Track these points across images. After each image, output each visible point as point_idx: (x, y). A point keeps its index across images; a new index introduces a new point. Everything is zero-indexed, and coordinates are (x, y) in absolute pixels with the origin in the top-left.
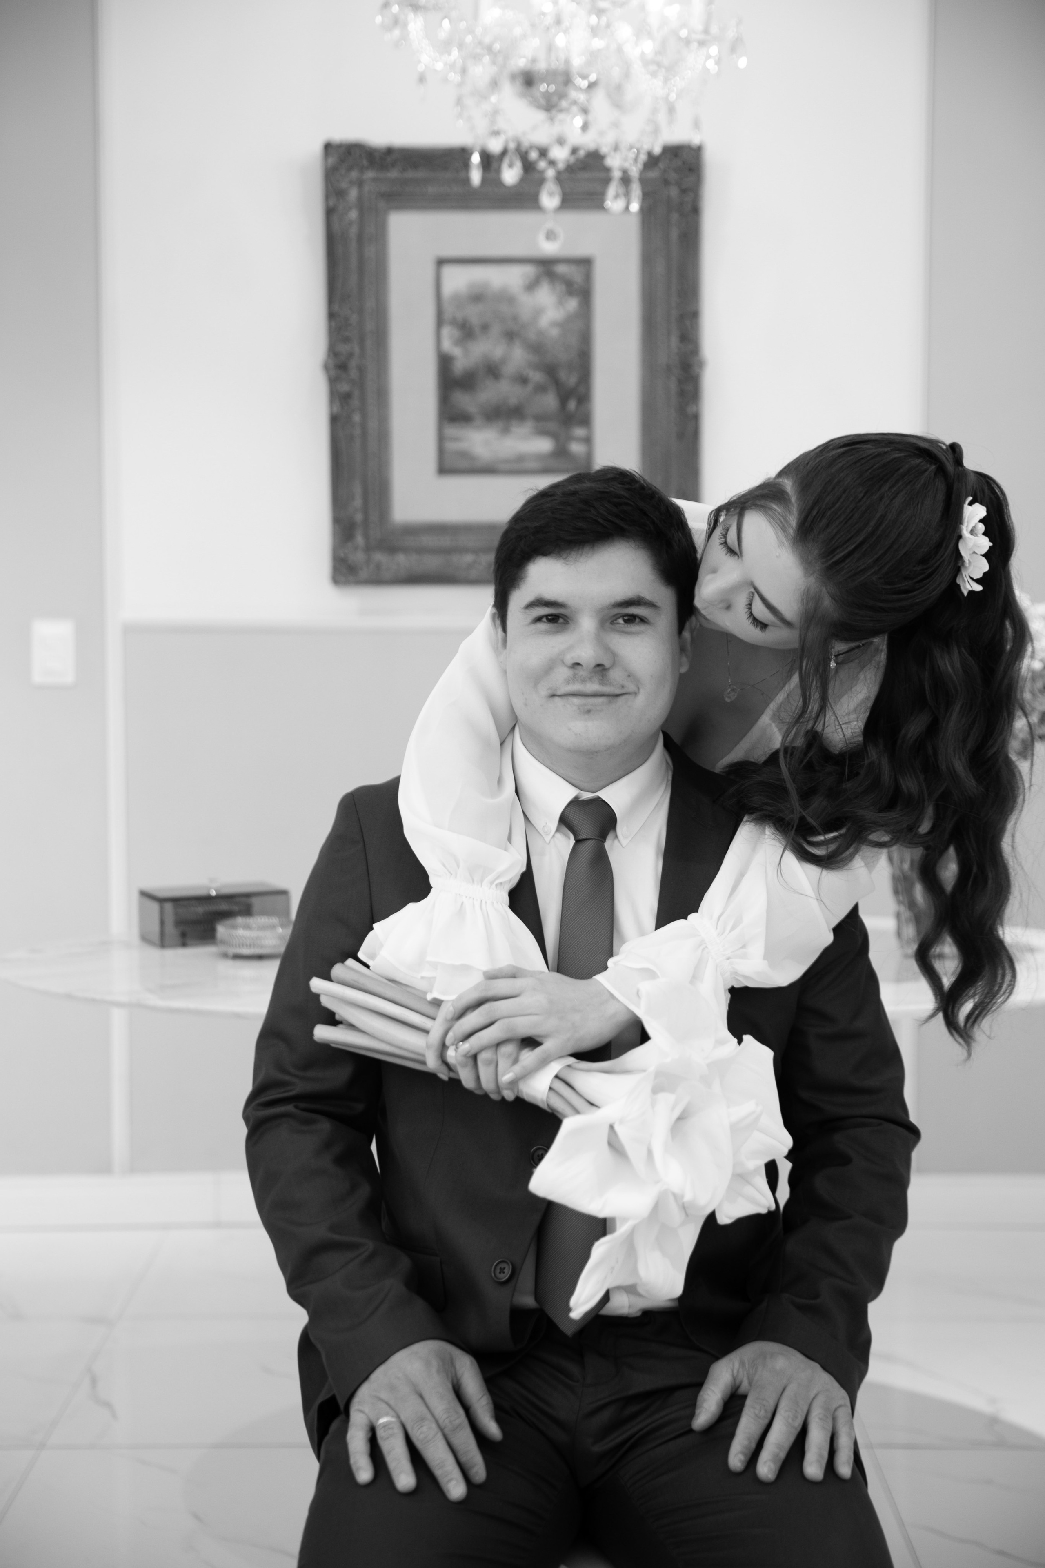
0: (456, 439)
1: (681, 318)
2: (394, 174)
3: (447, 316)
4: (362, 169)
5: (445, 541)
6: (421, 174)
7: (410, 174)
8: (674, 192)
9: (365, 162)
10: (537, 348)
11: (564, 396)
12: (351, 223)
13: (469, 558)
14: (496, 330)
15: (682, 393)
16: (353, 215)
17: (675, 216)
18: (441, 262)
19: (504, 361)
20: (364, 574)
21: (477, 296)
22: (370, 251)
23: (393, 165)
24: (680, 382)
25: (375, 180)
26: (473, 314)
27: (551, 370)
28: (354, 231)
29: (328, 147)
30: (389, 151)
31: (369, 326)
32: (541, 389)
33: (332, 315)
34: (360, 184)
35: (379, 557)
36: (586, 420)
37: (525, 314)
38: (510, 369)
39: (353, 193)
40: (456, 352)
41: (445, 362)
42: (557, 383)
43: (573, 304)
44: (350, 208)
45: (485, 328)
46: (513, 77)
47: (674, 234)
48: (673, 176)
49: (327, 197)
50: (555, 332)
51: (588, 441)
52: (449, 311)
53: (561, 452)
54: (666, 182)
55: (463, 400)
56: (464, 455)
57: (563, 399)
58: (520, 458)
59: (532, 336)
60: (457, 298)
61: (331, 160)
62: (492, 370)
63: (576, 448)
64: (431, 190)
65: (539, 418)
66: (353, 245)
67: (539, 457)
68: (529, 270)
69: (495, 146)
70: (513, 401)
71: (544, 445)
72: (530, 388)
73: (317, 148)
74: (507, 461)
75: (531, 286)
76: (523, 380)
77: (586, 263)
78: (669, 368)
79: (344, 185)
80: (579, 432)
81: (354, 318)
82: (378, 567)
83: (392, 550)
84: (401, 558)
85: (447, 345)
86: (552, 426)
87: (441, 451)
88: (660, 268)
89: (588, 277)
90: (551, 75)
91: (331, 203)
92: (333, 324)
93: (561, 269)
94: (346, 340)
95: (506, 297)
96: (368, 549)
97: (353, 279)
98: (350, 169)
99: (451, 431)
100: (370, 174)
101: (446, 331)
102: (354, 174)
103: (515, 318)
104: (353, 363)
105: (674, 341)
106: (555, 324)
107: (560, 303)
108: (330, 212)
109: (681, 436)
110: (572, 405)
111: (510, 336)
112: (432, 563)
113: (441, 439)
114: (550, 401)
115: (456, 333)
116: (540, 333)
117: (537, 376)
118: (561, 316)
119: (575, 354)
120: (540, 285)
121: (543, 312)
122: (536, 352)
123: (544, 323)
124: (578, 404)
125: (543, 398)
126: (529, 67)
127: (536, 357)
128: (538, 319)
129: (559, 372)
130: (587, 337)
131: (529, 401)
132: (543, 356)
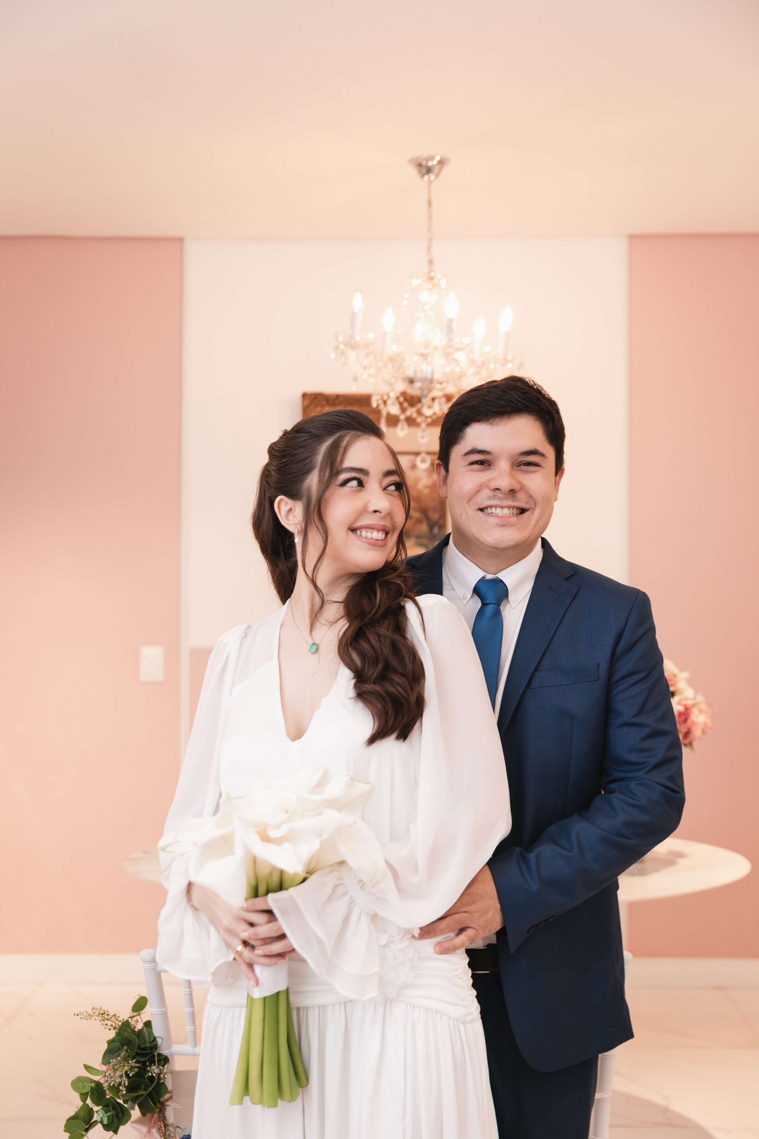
9: (324, 403)
10: (416, 500)
11: (431, 527)
27: (424, 511)
29: (305, 395)
30: (338, 398)
32: (419, 521)
42: (428, 518)
46: (404, 379)
50: (426, 491)
61: (306, 402)
65: (418, 537)
68: (412, 459)
69: (394, 410)
73: (300, 397)
75: (412, 468)
86: (425, 541)
90: (424, 380)
98: (317, 408)
106: (426, 487)
107: (429, 476)
110: (435, 530)
114: (424, 528)
116: (419, 491)
117: (417, 514)
118: (429, 483)
119: (437, 503)
120: (417, 467)
121: (419, 480)
122: (416, 502)
123: (420, 486)
124: (439, 530)
125: (420, 526)
126: (412, 375)
127: (416, 505)
128: (416, 484)
129: (429, 512)
131: (412, 528)
132: (420, 504)
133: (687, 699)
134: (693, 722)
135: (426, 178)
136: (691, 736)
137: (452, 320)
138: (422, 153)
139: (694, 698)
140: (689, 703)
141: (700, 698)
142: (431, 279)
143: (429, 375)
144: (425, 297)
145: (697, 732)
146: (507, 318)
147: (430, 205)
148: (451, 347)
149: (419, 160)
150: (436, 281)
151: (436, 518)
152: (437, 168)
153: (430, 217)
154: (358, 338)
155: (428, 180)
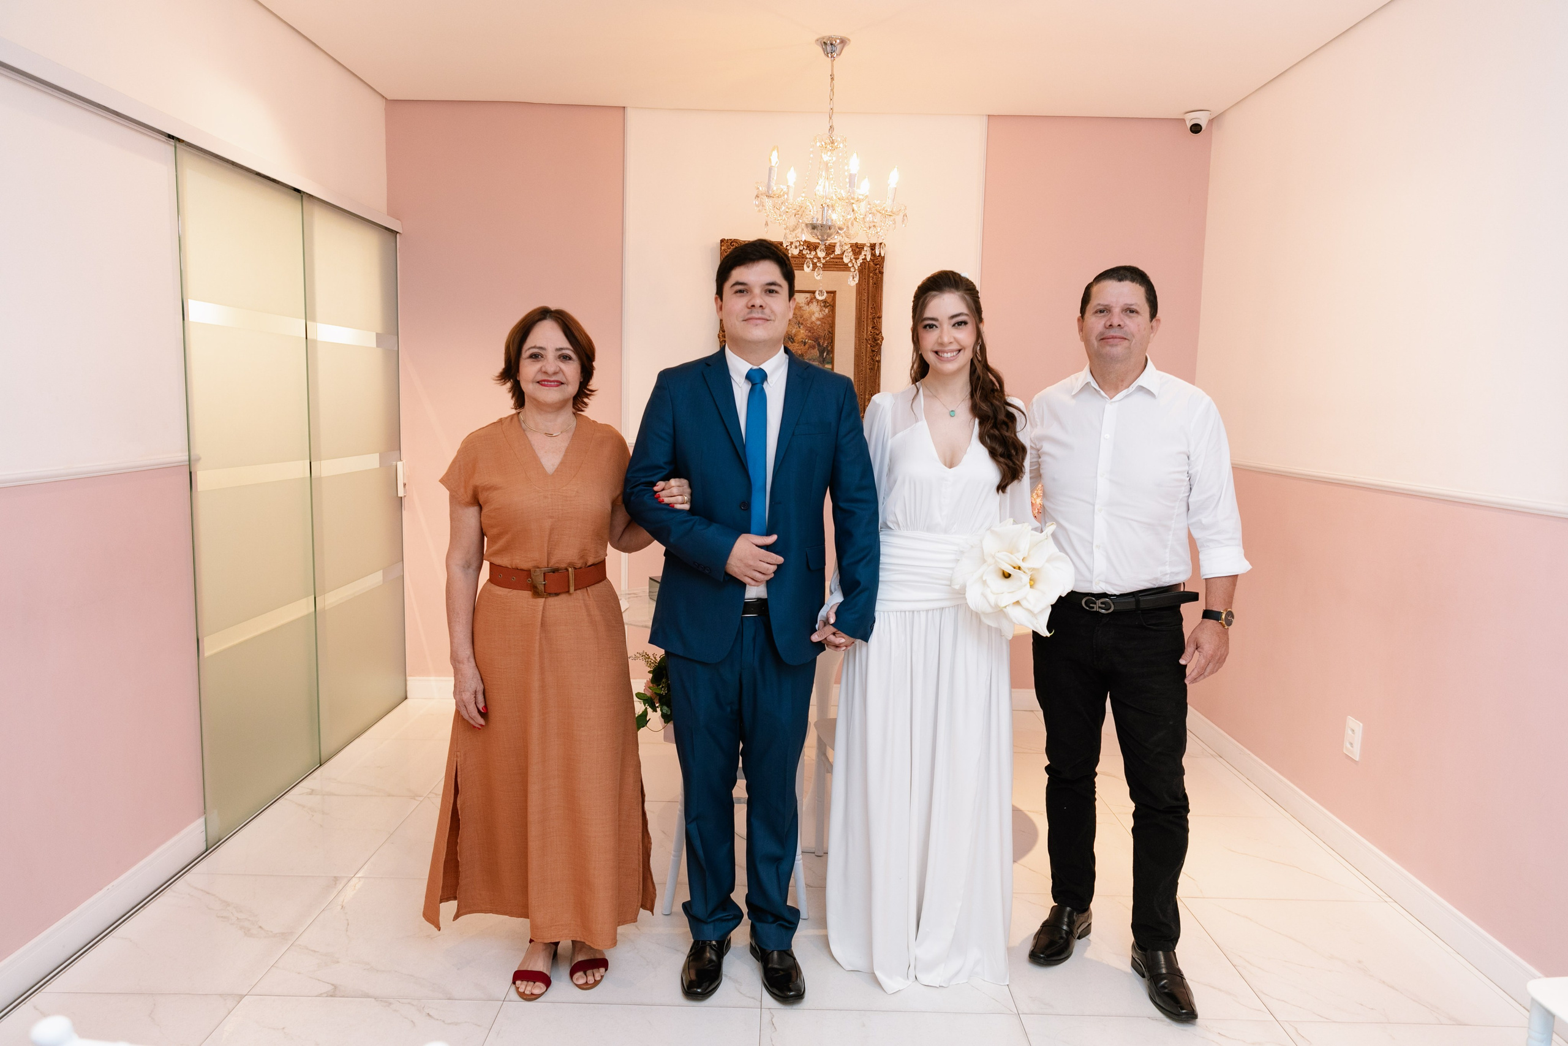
1: (873, 319)
10: (810, 329)
11: (822, 350)
15: (873, 351)
17: (871, 275)
19: (796, 334)
24: (871, 346)
27: (816, 340)
29: (722, 241)
32: (813, 347)
36: (831, 361)
37: (806, 315)
38: (799, 338)
42: (819, 344)
43: (827, 311)
47: (870, 281)
50: (818, 323)
57: (821, 353)
59: (809, 325)
68: (808, 295)
72: (807, 346)
73: (719, 241)
75: (808, 303)
76: (805, 343)
77: (834, 293)
89: (834, 300)
103: (801, 316)
105: (870, 328)
106: (818, 319)
107: (821, 311)
109: (871, 369)
110: (825, 354)
111: (799, 323)
114: (815, 352)
116: (812, 323)
117: (810, 341)
118: (821, 316)
119: (826, 332)
120: (812, 302)
121: (814, 314)
122: (810, 331)
123: (814, 319)
124: (827, 354)
125: (812, 351)
126: (815, 222)
127: (809, 334)
128: (811, 317)
129: (820, 340)
130: (832, 326)
131: (806, 352)
132: (813, 333)
135: (829, 55)
137: (855, 175)
138: (827, 32)
142: (833, 142)
143: (828, 223)
144: (826, 157)
146: (894, 178)
147: (832, 79)
148: (853, 199)
149: (825, 41)
150: (836, 144)
151: (825, 345)
152: (839, 47)
153: (832, 90)
154: (775, 188)
155: (832, 57)
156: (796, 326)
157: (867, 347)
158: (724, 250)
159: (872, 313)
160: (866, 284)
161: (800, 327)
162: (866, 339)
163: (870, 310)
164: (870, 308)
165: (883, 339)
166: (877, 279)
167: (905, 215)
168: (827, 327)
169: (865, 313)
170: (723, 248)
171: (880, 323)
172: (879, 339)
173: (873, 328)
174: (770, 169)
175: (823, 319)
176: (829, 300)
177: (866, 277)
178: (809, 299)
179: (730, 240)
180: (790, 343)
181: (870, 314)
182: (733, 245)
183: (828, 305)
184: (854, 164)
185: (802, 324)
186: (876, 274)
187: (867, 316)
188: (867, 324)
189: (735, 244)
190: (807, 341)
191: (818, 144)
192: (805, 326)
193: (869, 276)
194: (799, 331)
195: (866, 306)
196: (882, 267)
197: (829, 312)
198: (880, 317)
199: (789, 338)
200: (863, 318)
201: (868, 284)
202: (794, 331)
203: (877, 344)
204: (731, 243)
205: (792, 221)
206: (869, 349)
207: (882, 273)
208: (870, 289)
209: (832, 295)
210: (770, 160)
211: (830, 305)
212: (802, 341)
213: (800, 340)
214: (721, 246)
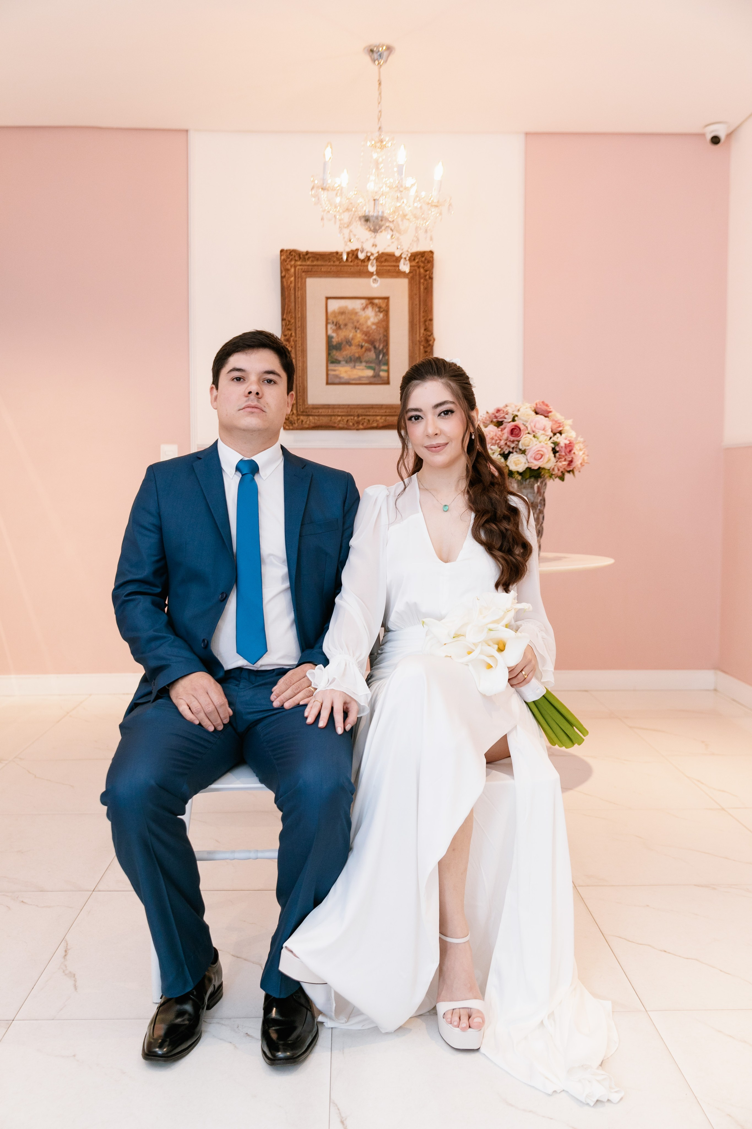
0: (334, 370)
1: (425, 321)
2: (308, 263)
3: (330, 321)
4: (296, 261)
5: (330, 412)
6: (319, 263)
7: (315, 263)
8: (422, 270)
9: (297, 258)
10: (366, 334)
11: (378, 352)
12: (291, 282)
13: (339, 418)
14: (350, 326)
15: (426, 352)
16: (292, 279)
17: (422, 281)
18: (328, 298)
19: (352, 339)
20: (296, 425)
21: (342, 313)
22: (299, 294)
23: (309, 258)
24: (424, 347)
25: (300, 265)
26: (341, 319)
27: (372, 343)
28: (293, 285)
29: (282, 251)
30: (307, 253)
31: (299, 324)
32: (368, 350)
33: (283, 319)
34: (295, 267)
35: (302, 418)
36: (387, 363)
37: (362, 321)
38: (355, 342)
39: (293, 270)
40: (334, 335)
41: (329, 339)
42: (375, 348)
43: (381, 315)
44: (292, 276)
45: (346, 325)
46: (360, 218)
47: (422, 287)
48: (422, 265)
49: (281, 272)
50: (374, 327)
51: (388, 371)
52: (331, 319)
53: (376, 376)
54: (419, 267)
55: (336, 354)
56: (337, 376)
57: (378, 354)
58: (360, 378)
59: (365, 329)
60: (334, 312)
62: (349, 343)
63: (382, 374)
64: (323, 269)
65: (368, 362)
66: (292, 292)
67: (368, 377)
68: (363, 301)
70: (357, 355)
71: (370, 373)
72: (364, 349)
73: (279, 253)
74: (354, 379)
75: (364, 309)
76: (362, 347)
77: (387, 299)
78: (420, 342)
79: (289, 267)
80: (384, 368)
81: (293, 321)
82: (302, 421)
83: (308, 415)
84: (311, 418)
85: (330, 332)
86: (373, 365)
87: (327, 375)
88: (417, 302)
89: (388, 305)
90: (376, 218)
91: (283, 274)
92: (284, 324)
93: (376, 301)
94: (289, 329)
95: (354, 313)
96: (298, 415)
97: (293, 304)
98: (291, 260)
99: (332, 367)
100: (299, 263)
101: (329, 326)
102: (293, 263)
103: (358, 322)
104: (292, 339)
105: (422, 331)
106: (373, 324)
107: (376, 315)
108: (282, 278)
110: (381, 356)
111: (356, 328)
112: (324, 420)
113: (327, 370)
114: (372, 355)
115: (334, 327)
116: (368, 327)
117: (366, 345)
118: (376, 320)
119: (381, 336)
120: (368, 308)
121: (369, 318)
122: (366, 335)
123: (369, 323)
124: (383, 356)
125: (369, 354)
126: (367, 214)
127: (366, 338)
128: (366, 322)
129: (375, 343)
130: (387, 329)
131: (363, 355)
132: (369, 337)
133: (571, 437)
134: (574, 453)
135: (377, 62)
136: (574, 465)
137: (403, 166)
138: (374, 41)
139: (576, 438)
140: (573, 439)
141: (580, 439)
142: (381, 141)
143: (380, 214)
144: (375, 156)
145: (577, 462)
146: (439, 172)
147: (380, 84)
148: (402, 186)
149: (372, 47)
150: (384, 143)
151: (381, 347)
152: (385, 54)
153: (380, 94)
154: (329, 181)
155: (378, 64)
156: (353, 331)
157: (420, 349)
158: (284, 260)
159: (424, 317)
160: (418, 288)
161: (356, 332)
162: (419, 341)
163: (422, 314)
164: (422, 310)
165: (434, 340)
166: (427, 284)
167: (450, 205)
168: (382, 331)
169: (418, 316)
170: (282, 257)
171: (432, 325)
172: (430, 340)
173: (425, 330)
174: (325, 164)
175: (378, 323)
176: (384, 305)
177: (418, 282)
178: (364, 305)
179: (289, 250)
180: (348, 347)
181: (421, 317)
182: (292, 255)
183: (382, 310)
184: (402, 156)
185: (358, 328)
186: (425, 280)
187: (420, 319)
188: (420, 327)
189: (294, 254)
190: (363, 344)
191: (369, 144)
192: (361, 331)
193: (420, 282)
194: (356, 335)
195: (418, 309)
196: (432, 274)
197: (383, 317)
198: (431, 320)
199: (346, 342)
200: (415, 320)
201: (420, 288)
202: (351, 335)
203: (429, 345)
204: (290, 253)
205: (346, 217)
206: (422, 350)
207: (431, 278)
208: (422, 294)
209: (386, 301)
210: (324, 155)
211: (384, 311)
212: (359, 345)
213: (357, 343)
214: (281, 255)
